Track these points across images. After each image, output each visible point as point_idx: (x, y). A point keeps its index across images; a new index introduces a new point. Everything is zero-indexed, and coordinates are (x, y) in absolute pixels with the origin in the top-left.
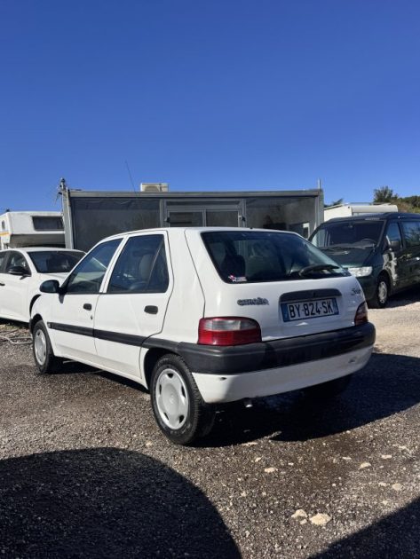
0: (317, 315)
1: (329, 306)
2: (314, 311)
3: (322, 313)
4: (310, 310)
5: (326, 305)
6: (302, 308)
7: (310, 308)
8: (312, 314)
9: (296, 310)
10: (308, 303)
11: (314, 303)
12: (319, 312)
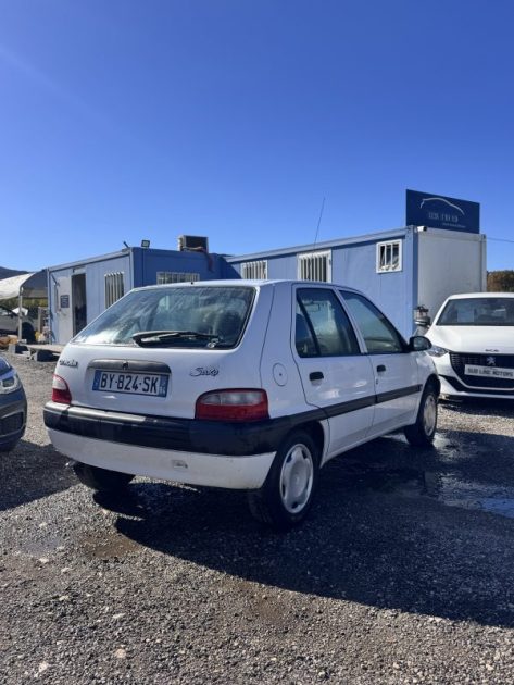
0: (132, 390)
1: (154, 384)
2: (130, 386)
3: (140, 390)
4: (125, 384)
5: (150, 383)
6: (116, 378)
7: (126, 381)
8: (126, 388)
9: (108, 381)
10: (126, 375)
11: (134, 376)
12: (136, 388)
